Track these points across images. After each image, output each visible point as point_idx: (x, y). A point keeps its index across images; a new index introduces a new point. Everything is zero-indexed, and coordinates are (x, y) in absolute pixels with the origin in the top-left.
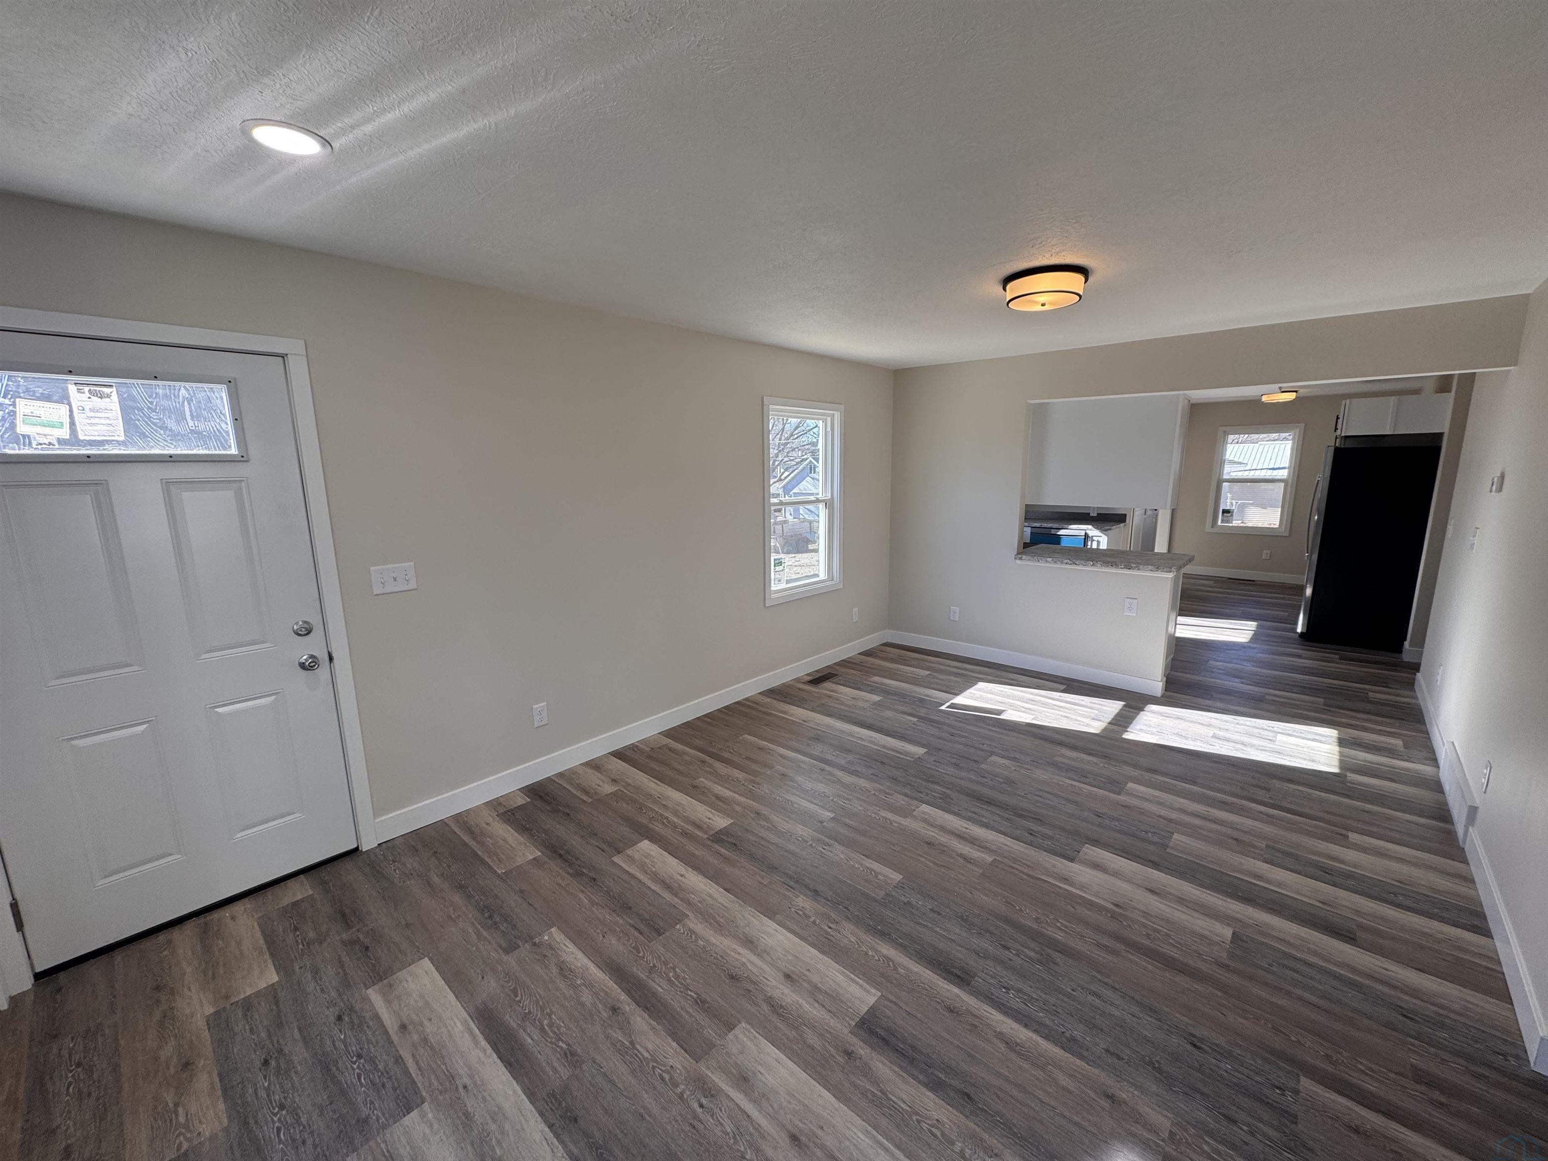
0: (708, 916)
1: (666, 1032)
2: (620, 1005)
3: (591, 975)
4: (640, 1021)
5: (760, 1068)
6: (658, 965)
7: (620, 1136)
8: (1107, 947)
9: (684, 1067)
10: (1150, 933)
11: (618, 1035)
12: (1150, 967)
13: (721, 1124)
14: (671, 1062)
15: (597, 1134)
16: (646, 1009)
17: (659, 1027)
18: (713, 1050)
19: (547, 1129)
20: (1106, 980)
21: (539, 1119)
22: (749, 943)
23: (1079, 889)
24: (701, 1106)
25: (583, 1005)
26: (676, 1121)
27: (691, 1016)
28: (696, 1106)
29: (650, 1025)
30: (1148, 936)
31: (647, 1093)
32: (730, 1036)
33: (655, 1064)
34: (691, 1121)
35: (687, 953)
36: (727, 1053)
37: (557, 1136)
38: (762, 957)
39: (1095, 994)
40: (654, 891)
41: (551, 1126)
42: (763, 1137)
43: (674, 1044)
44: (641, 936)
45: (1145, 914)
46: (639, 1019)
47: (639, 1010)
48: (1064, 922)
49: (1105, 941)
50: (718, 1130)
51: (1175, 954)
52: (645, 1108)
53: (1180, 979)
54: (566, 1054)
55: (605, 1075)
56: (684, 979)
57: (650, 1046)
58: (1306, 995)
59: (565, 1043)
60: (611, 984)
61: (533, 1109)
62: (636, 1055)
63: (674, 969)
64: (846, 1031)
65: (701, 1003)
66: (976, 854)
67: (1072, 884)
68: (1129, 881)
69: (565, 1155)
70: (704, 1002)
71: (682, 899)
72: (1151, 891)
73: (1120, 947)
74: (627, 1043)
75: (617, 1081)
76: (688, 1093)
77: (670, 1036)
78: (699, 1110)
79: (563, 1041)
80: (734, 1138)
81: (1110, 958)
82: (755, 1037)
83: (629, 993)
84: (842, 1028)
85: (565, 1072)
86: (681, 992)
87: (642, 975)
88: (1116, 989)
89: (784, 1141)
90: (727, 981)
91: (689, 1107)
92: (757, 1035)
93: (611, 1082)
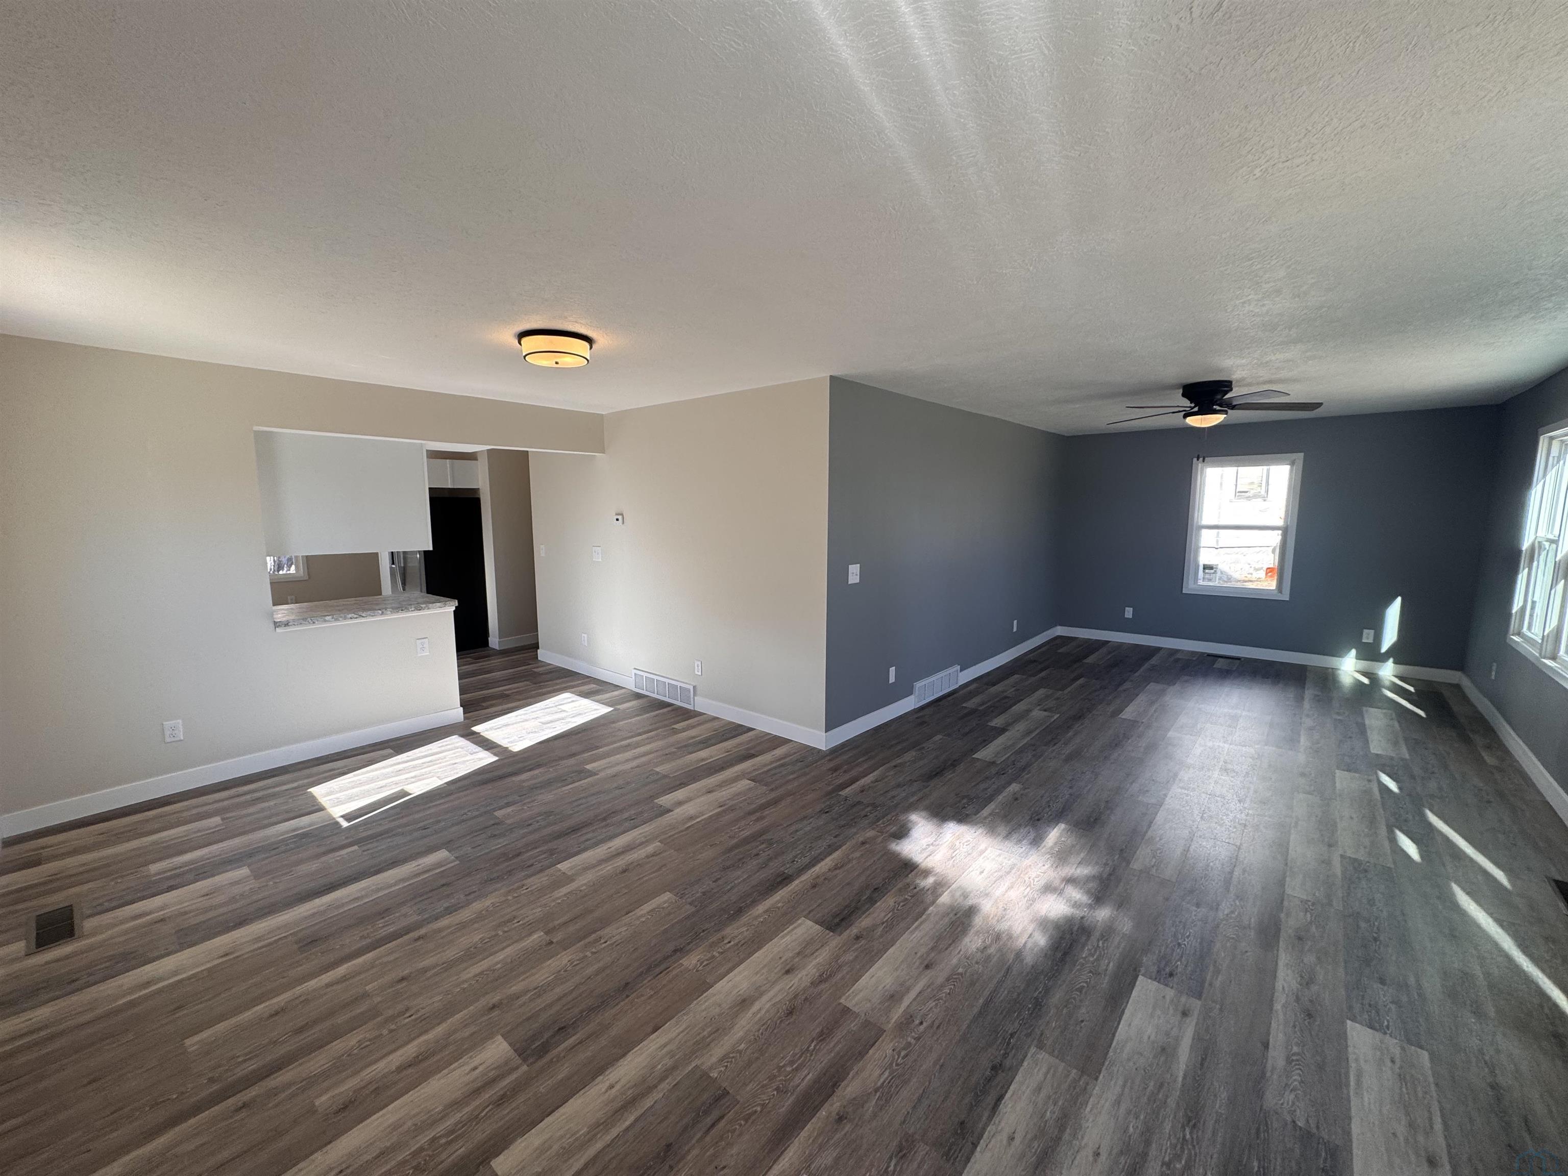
0: (701, 1045)
1: (860, 1060)
2: (834, 1114)
3: (791, 1165)
4: (850, 1089)
5: (880, 988)
6: (774, 1086)
7: (962, 1079)
9: (891, 1041)
11: (871, 1105)
13: (931, 1008)
14: (889, 1052)
15: (967, 1100)
16: (835, 1085)
17: (855, 1069)
18: (872, 1020)
19: (978, 1149)
21: (972, 1160)
22: (744, 1003)
24: (921, 1023)
25: (837, 1159)
26: (938, 1039)
27: (839, 1042)
28: (922, 1028)
29: (853, 1078)
31: (921, 1066)
32: (855, 1009)
33: (894, 1065)
34: (935, 1028)
35: (757, 1058)
36: (873, 1010)
37: (980, 1137)
38: (764, 992)
40: (636, 1120)
41: (975, 1145)
42: (932, 983)
43: (871, 1052)
44: (726, 1118)
46: (849, 1089)
47: (839, 1092)
50: (936, 1011)
52: (935, 1064)
54: (902, 1158)
55: (914, 1107)
56: (794, 1055)
57: (878, 1072)
59: (890, 1162)
60: (804, 1134)
61: (965, 1172)
62: (889, 1083)
63: (780, 1068)
64: (839, 938)
65: (823, 1036)
69: (992, 1123)
70: (821, 1033)
71: (662, 1079)
74: (878, 1094)
75: (918, 1095)
76: (913, 1034)
77: (863, 1057)
78: (925, 1024)
79: (888, 1167)
80: (938, 1000)
82: (853, 992)
83: (816, 1109)
84: (835, 941)
85: (922, 1150)
86: (811, 1055)
87: (789, 1102)
89: (930, 973)
90: (794, 1017)
91: (925, 1032)
92: (851, 991)
93: (920, 1099)
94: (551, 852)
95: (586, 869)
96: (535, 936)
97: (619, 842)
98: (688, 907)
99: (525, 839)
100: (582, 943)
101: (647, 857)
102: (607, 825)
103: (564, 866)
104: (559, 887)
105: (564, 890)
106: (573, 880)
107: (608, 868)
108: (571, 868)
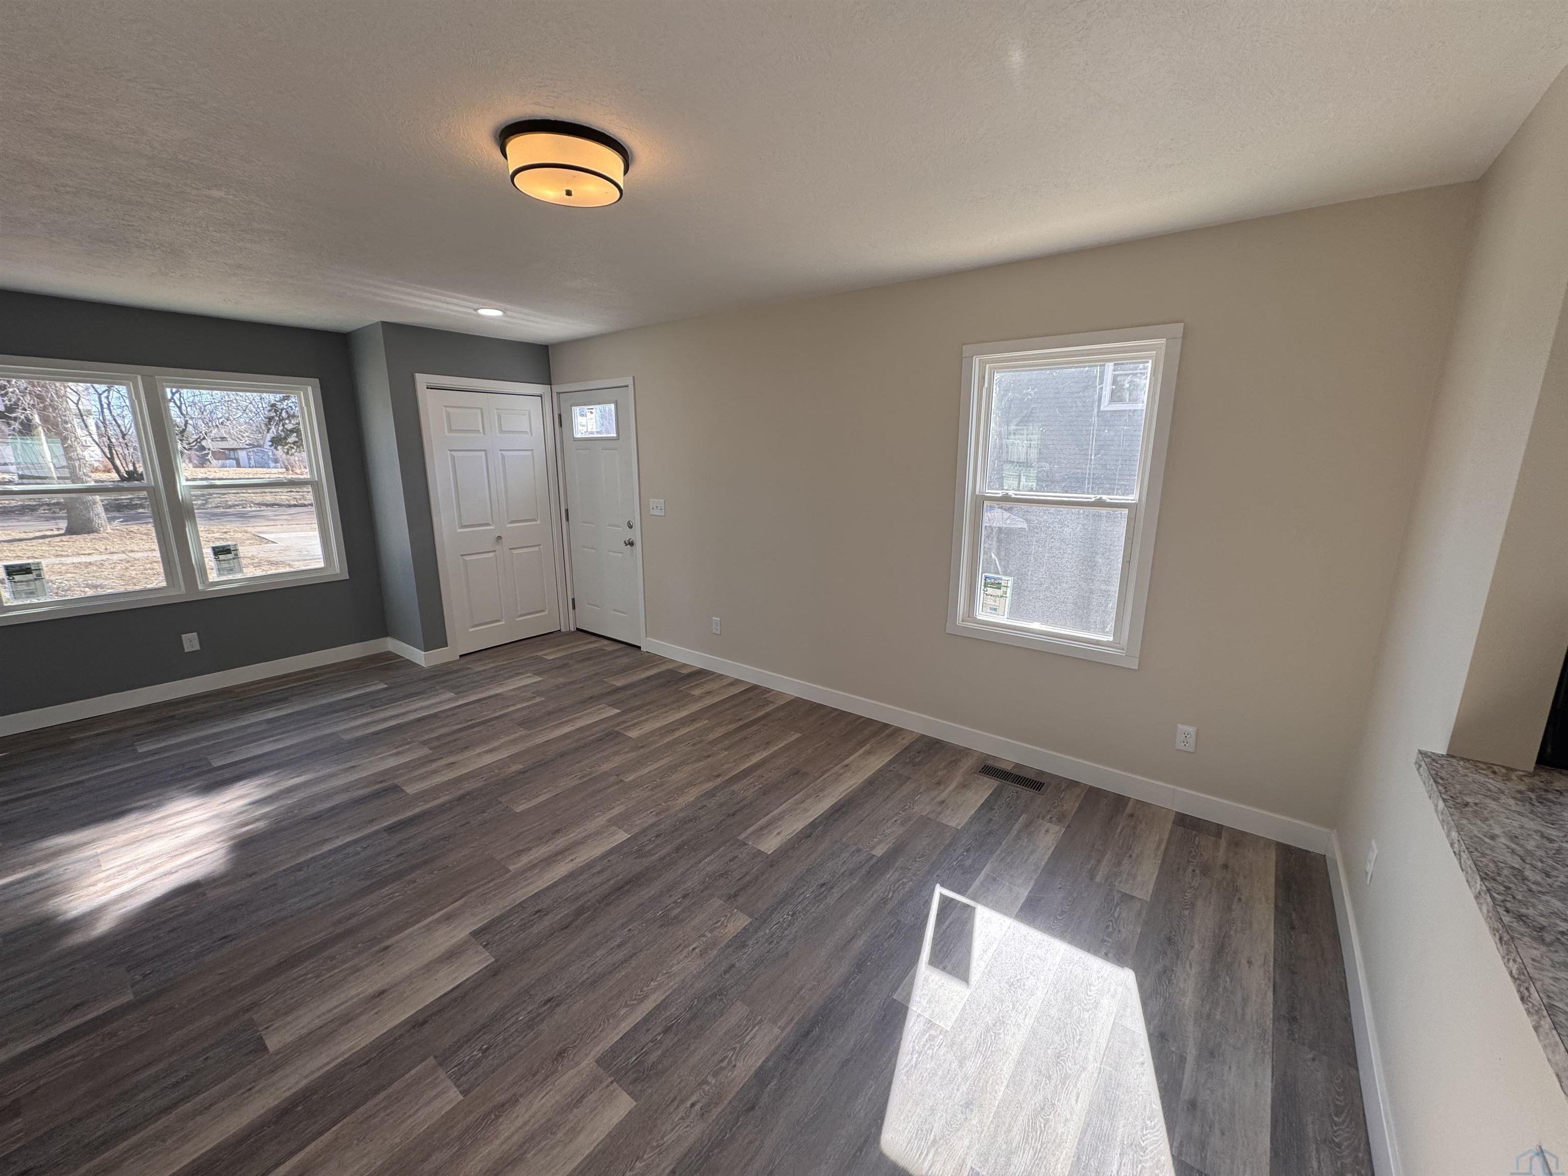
8: (348, 919)
10: (334, 962)
12: (303, 943)
20: (320, 906)
23: (428, 925)
30: (333, 958)
39: (317, 894)
45: (356, 970)
48: (396, 899)
49: (353, 922)
51: (296, 972)
53: (272, 961)
58: (151, 1071)
66: (525, 860)
67: (439, 921)
68: (409, 978)
72: (382, 993)
73: (340, 929)
81: (337, 917)
88: (307, 909)
94: (640, 854)
95: (598, 833)
96: (631, 778)
97: (562, 869)
98: (503, 801)
99: (680, 871)
100: (593, 776)
101: (529, 849)
102: (577, 898)
103: (622, 836)
104: (621, 814)
105: (616, 811)
106: (609, 820)
107: (573, 835)
108: (613, 834)
